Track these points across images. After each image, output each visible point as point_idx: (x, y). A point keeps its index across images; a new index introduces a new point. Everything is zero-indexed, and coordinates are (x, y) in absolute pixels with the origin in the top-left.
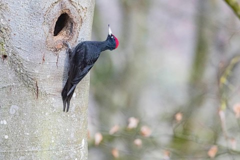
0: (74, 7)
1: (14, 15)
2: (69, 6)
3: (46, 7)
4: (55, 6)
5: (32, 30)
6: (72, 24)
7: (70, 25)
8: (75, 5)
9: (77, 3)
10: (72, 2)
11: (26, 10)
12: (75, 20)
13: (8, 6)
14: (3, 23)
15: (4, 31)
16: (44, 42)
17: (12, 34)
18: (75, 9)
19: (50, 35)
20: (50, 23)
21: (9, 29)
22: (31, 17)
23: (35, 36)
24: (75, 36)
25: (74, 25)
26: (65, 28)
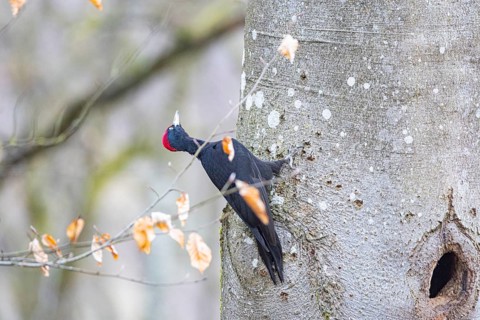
0: (468, 240)
1: (349, 257)
2: (459, 237)
3: (414, 240)
4: (432, 239)
5: (385, 286)
6: (466, 273)
7: (460, 275)
8: (471, 234)
9: (476, 231)
10: (465, 229)
11: (375, 247)
12: (471, 265)
13: (337, 239)
14: (328, 274)
15: (329, 289)
16: (410, 311)
17: (346, 295)
18: (471, 243)
19: (422, 295)
20: (421, 272)
21: (339, 285)
22: (384, 261)
23: (392, 298)
24: (472, 297)
25: (469, 275)
26: (451, 281)
